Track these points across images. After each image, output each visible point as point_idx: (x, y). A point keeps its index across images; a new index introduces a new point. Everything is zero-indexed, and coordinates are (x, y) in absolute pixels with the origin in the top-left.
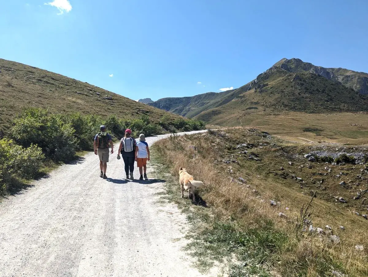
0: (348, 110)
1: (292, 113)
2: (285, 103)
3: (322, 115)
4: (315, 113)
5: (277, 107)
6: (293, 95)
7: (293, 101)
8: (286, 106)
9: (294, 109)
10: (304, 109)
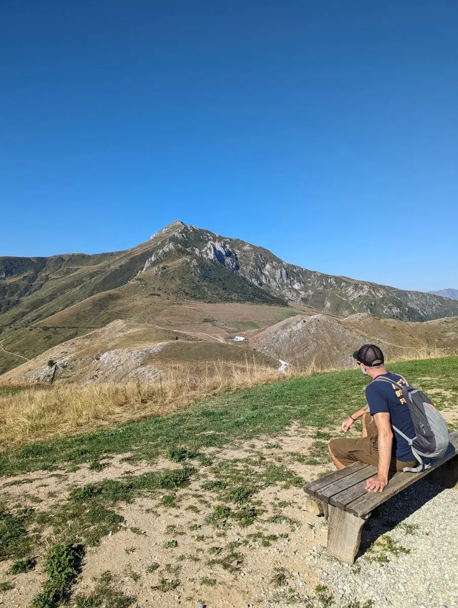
0: (238, 301)
1: (193, 302)
2: (186, 291)
3: (218, 305)
4: (211, 303)
5: (179, 295)
6: (193, 282)
7: (192, 289)
8: (187, 294)
9: (194, 297)
10: (203, 298)
